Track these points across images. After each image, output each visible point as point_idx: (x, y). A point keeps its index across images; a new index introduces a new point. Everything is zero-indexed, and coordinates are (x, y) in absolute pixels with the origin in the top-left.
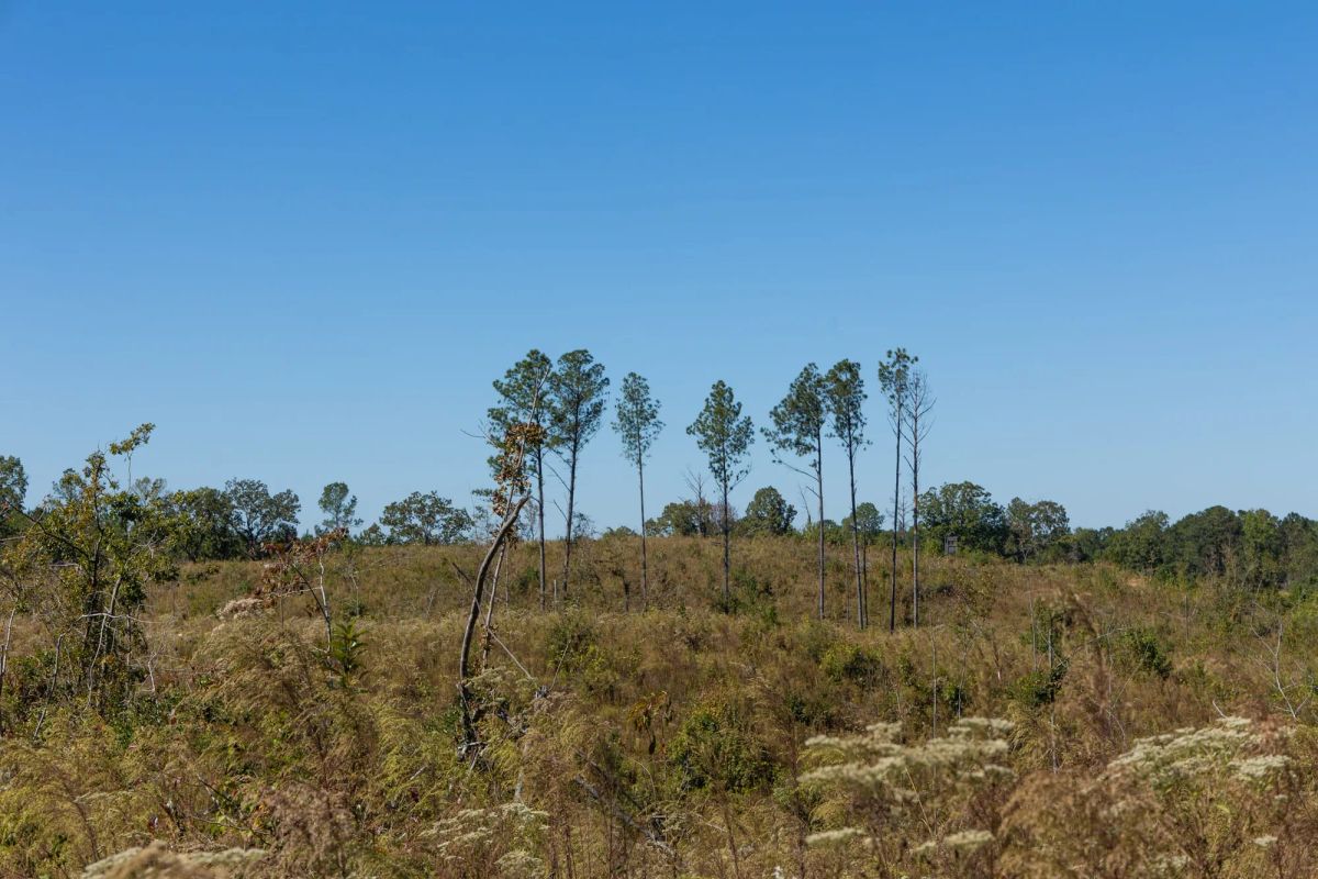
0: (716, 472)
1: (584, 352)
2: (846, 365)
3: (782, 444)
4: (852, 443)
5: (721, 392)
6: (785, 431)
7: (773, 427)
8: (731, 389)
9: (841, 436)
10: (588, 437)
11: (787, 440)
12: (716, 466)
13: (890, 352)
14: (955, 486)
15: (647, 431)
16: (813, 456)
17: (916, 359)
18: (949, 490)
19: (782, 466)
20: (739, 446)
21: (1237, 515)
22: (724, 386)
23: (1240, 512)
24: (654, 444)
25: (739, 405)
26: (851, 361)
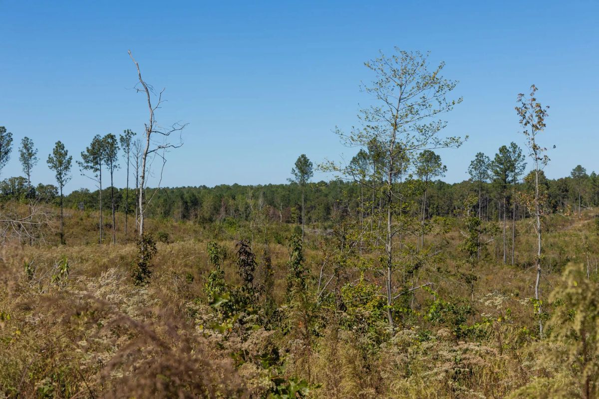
0: (58, 179)
1: (3, 128)
2: (111, 136)
3: (86, 168)
4: (112, 168)
5: (60, 146)
6: (88, 162)
7: (82, 161)
8: (63, 145)
9: (108, 165)
10: (5, 163)
11: (87, 166)
12: (58, 176)
13: (125, 131)
14: (15, 178)
15: (32, 162)
16: (98, 173)
17: (136, 134)
18: (13, 180)
19: (84, 176)
20: (67, 168)
21: (119, 190)
22: (60, 143)
23: (120, 189)
24: (34, 166)
25: (67, 151)
26: (112, 134)
